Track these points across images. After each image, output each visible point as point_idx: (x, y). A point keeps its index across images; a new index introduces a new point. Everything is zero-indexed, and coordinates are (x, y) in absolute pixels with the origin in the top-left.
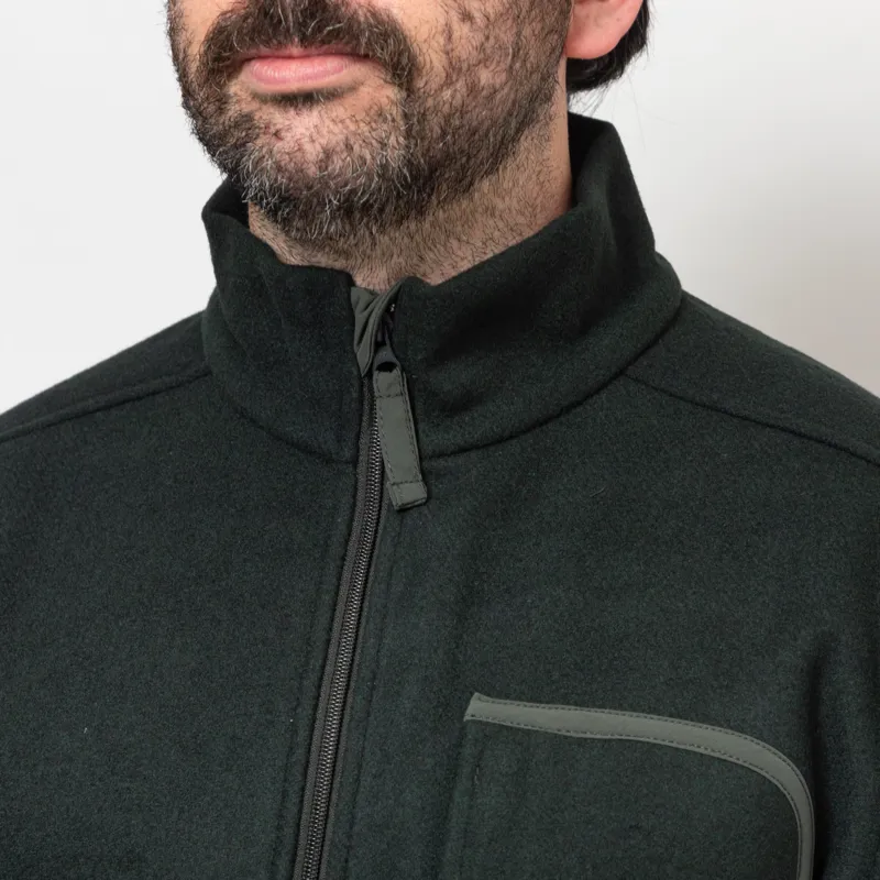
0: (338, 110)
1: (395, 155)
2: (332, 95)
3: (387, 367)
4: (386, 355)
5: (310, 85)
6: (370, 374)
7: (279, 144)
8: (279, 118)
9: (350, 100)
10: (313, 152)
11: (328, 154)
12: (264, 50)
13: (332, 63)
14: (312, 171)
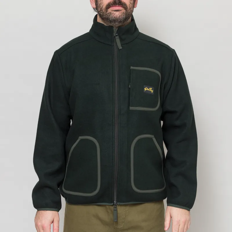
0: (120, 12)
1: (124, 17)
2: (120, 10)
3: (117, 36)
4: (117, 34)
5: (119, 9)
6: (115, 36)
7: (115, 15)
8: (114, 12)
9: (122, 11)
10: (118, 16)
11: (120, 16)
12: (114, 6)
13: (121, 7)
14: (118, 17)
